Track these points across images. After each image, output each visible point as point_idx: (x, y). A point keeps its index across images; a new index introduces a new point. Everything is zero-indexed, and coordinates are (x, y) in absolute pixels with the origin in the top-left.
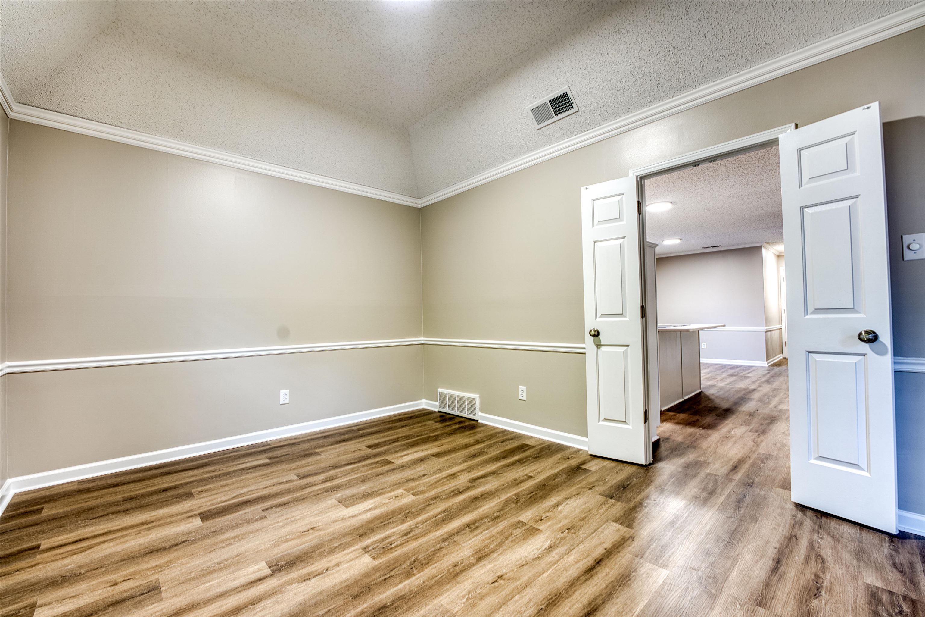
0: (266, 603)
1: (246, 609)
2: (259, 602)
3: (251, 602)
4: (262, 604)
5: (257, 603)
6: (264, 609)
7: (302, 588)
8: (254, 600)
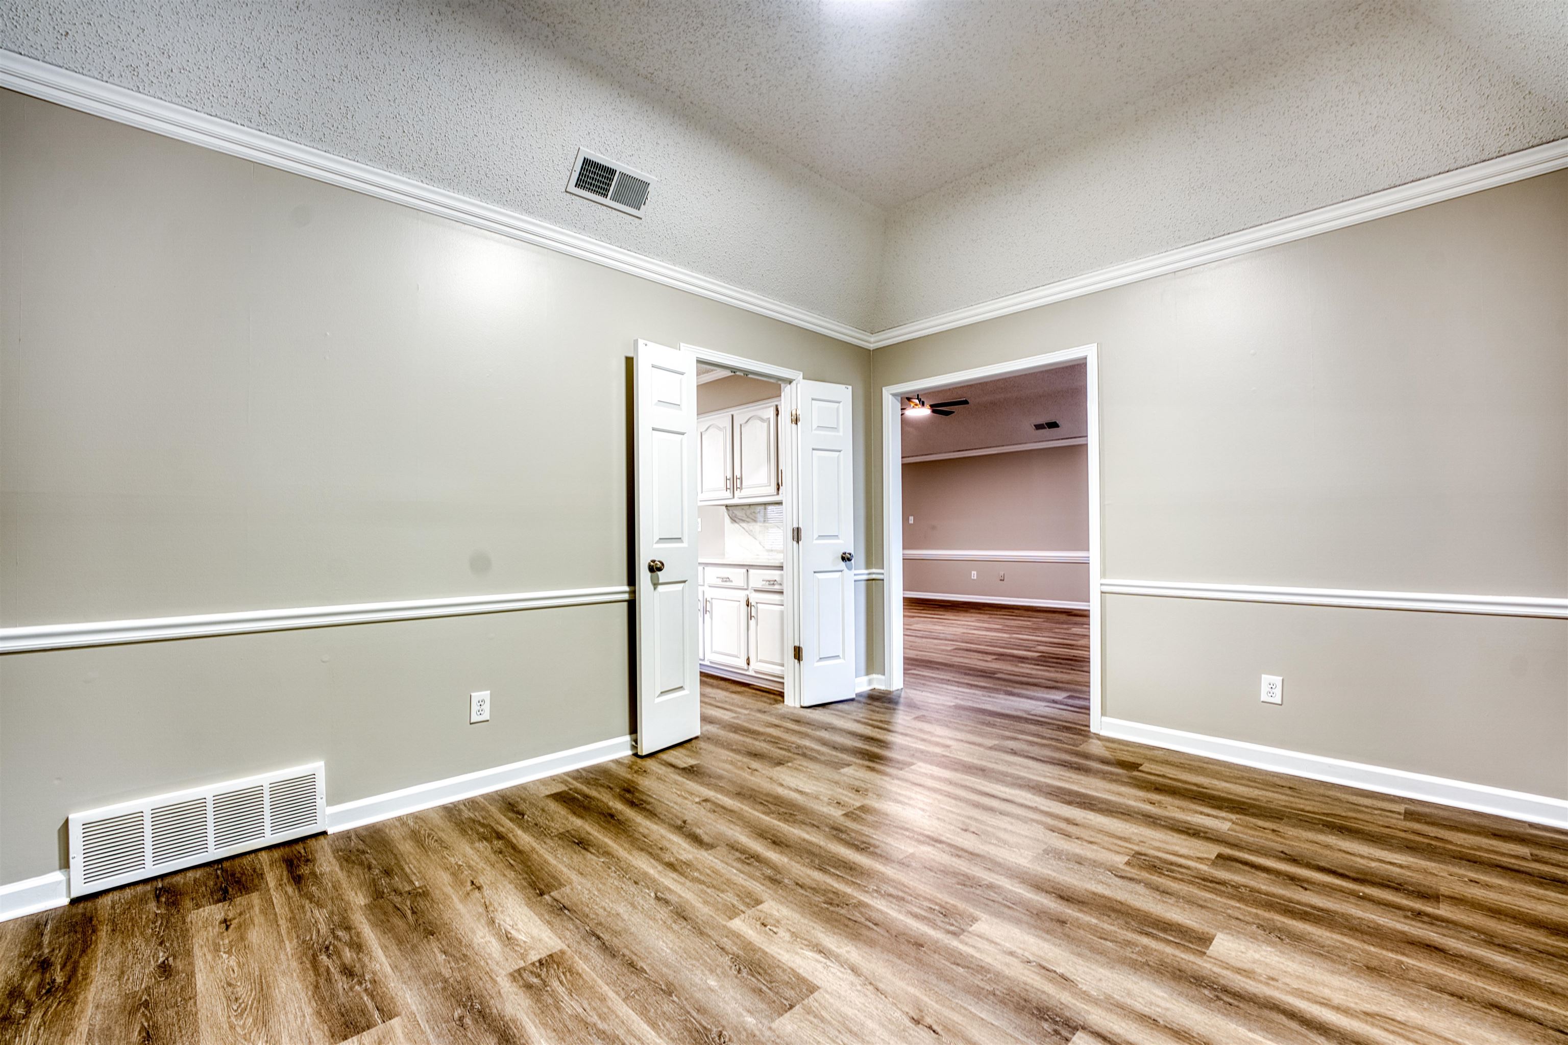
0: (1139, 1006)
1: (1169, 1026)
2: (1145, 1016)
3: (1154, 1026)
4: (1147, 1011)
5: (1150, 1018)
6: (1151, 1004)
7: (1083, 977)
8: (1147, 1024)
